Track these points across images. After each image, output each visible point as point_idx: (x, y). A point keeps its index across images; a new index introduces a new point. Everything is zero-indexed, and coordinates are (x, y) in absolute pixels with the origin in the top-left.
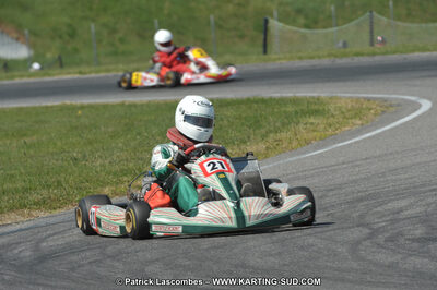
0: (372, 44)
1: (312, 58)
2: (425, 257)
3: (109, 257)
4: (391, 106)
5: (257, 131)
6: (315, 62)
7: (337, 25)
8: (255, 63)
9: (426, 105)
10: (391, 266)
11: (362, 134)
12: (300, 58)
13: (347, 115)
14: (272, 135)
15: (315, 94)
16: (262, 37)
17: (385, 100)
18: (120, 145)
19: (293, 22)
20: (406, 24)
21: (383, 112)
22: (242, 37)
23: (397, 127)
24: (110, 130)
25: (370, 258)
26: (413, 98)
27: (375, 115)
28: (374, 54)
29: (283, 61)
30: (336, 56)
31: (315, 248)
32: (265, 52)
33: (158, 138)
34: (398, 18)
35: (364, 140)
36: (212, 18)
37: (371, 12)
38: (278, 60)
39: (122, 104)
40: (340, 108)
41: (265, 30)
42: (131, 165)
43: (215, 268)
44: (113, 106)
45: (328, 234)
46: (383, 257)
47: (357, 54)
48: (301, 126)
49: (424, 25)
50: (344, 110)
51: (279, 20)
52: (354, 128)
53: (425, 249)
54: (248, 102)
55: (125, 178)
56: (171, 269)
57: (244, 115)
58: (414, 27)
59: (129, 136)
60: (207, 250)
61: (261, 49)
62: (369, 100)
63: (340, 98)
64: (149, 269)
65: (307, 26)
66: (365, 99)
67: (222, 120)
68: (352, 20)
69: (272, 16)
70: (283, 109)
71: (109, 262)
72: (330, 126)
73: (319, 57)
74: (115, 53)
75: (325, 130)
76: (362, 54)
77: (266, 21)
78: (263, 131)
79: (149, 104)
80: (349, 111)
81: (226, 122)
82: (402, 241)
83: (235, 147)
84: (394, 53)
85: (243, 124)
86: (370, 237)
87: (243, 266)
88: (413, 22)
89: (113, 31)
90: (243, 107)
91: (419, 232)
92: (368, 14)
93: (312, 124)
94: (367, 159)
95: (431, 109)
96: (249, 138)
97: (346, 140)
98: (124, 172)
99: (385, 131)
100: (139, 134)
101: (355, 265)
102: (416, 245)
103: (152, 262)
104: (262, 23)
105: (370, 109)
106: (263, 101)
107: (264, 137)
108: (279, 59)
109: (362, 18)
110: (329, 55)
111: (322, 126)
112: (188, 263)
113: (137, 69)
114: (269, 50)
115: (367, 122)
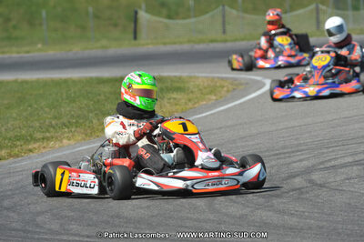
0: (224, 32)
1: (175, 43)
3: (8, 209)
4: (241, 84)
6: (177, 47)
7: (195, 16)
8: (127, 48)
10: (241, 217)
11: (216, 108)
12: (165, 44)
13: (204, 91)
15: (177, 74)
16: (133, 25)
17: (235, 79)
18: (14, 115)
19: (159, 14)
20: (253, 17)
21: (234, 89)
22: (116, 25)
23: (244, 102)
24: (6, 102)
26: (258, 78)
27: (228, 91)
28: (225, 41)
29: (150, 46)
30: (195, 42)
32: (135, 38)
33: (46, 109)
34: (245, 11)
35: (218, 112)
36: (91, 9)
37: (223, 6)
38: (145, 45)
39: (16, 81)
40: (198, 86)
41: (135, 20)
42: (24, 132)
43: (95, 218)
44: (8, 82)
46: (235, 210)
47: (212, 41)
48: (166, 100)
50: (201, 87)
51: (147, 11)
52: (210, 103)
53: (270, 204)
55: (18, 143)
56: (58, 219)
59: (21, 108)
61: (132, 36)
62: (222, 79)
63: (198, 78)
64: (39, 219)
65: (169, 17)
66: (219, 78)
67: (100, 95)
68: (207, 12)
69: (140, 8)
71: (5, 212)
72: (190, 100)
73: (181, 43)
74: (9, 38)
75: (186, 103)
76: (215, 41)
77: (136, 13)
79: (38, 81)
80: (205, 88)
81: (102, 97)
84: (243, 40)
87: (118, 216)
88: (258, 15)
89: (8, 20)
90: (117, 84)
92: (221, 8)
93: (175, 99)
94: (221, 128)
97: (202, 113)
98: (18, 138)
99: (235, 106)
100: (30, 106)
101: (212, 217)
103: (39, 214)
104: (133, 14)
105: (223, 87)
108: (148, 44)
109: (215, 11)
110: (189, 41)
111: (183, 101)
112: (72, 214)
113: (28, 52)
114: (138, 36)
115: (221, 97)
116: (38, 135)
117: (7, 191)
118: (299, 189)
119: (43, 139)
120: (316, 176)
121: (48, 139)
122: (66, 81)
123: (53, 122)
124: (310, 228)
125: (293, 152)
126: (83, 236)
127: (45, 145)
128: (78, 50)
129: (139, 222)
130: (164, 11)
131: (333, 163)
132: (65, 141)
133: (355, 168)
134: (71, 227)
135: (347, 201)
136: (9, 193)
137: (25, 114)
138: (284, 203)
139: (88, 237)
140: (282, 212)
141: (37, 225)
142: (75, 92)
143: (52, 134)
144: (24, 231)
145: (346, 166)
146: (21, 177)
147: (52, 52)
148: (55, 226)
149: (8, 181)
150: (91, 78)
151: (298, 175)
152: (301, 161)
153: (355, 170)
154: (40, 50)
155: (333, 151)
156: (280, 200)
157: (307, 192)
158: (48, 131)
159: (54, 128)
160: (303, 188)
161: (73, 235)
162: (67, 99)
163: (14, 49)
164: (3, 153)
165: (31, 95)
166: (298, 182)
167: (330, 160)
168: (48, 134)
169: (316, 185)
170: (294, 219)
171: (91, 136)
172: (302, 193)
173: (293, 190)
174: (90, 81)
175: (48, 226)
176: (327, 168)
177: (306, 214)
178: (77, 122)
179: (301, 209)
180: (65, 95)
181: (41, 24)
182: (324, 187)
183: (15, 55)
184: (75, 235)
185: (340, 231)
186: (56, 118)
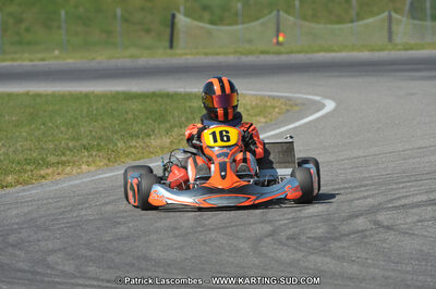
0: (277, 43)
1: (218, 54)
2: (326, 256)
3: (12, 246)
4: (296, 105)
5: (162, 126)
6: (221, 59)
7: (243, 23)
8: (161, 57)
9: (330, 105)
10: (291, 263)
12: (206, 54)
13: (251, 112)
14: (176, 129)
16: (168, 30)
17: (289, 99)
18: (24, 134)
19: (200, 19)
20: (313, 25)
21: (288, 110)
22: (148, 31)
23: (300, 126)
24: (14, 119)
25: (272, 254)
26: (317, 98)
27: (279, 113)
28: (279, 53)
29: (188, 57)
30: (242, 54)
31: (217, 243)
32: (171, 46)
33: (63, 129)
34: (304, 18)
36: (119, 12)
37: (278, 11)
38: (183, 55)
39: (27, 94)
40: (245, 105)
41: (172, 25)
42: (35, 155)
43: (117, 259)
44: (18, 95)
45: (230, 229)
46: (285, 254)
47: (262, 52)
49: (329, 26)
50: (248, 107)
51: (187, 15)
53: (326, 248)
54: (153, 95)
55: (29, 168)
56: (73, 259)
57: (149, 109)
58: (319, 27)
59: (33, 126)
60: (109, 241)
61: (167, 44)
62: (274, 98)
63: (245, 95)
64: (51, 259)
65: (212, 22)
66: (269, 96)
68: (257, 19)
69: (179, 11)
70: (188, 104)
71: (10, 250)
73: (225, 54)
74: (20, 43)
76: (267, 53)
77: (174, 16)
78: (168, 125)
79: (53, 95)
80: (253, 108)
81: (130, 116)
82: (303, 238)
83: (139, 140)
84: (300, 52)
85: (147, 118)
86: (272, 234)
87: (145, 258)
88: (318, 23)
89: (19, 21)
90: (148, 100)
91: (321, 231)
92: (275, 13)
95: (335, 110)
96: (153, 131)
98: (28, 162)
100: (44, 124)
101: (256, 261)
102: (317, 243)
103: (54, 251)
104: (169, 17)
105: (275, 107)
106: (168, 96)
107: (168, 132)
108: (186, 54)
109: (266, 18)
110: (235, 53)
112: (90, 253)
113: (43, 60)
114: (174, 44)
115: (271, 120)
116: (53, 159)
117: (13, 224)
118: (363, 231)
119: (58, 163)
120: (382, 217)
121: (63, 163)
122: (87, 96)
123: (70, 145)
124: (374, 278)
125: (356, 187)
126: (102, 280)
127: (60, 171)
128: (102, 58)
129: (169, 265)
130: (207, 16)
131: (403, 202)
132: (84, 167)
133: (429, 208)
134: (89, 269)
135: (418, 247)
136: (16, 226)
137: (37, 133)
138: (344, 247)
139: (108, 281)
140: (341, 258)
141: (48, 266)
142: (97, 109)
143: (68, 158)
144: (32, 273)
145: (419, 206)
146: (30, 208)
147: (71, 61)
148: (69, 267)
149: (14, 212)
150: (118, 93)
151: (362, 215)
152: (365, 198)
153: (429, 211)
154: (57, 58)
155: (403, 188)
156: (338, 244)
157: (372, 236)
158: (64, 154)
159: (71, 151)
160: (366, 230)
161: (90, 278)
162: (88, 116)
163: (26, 55)
164: (10, 179)
165: (45, 111)
166: (361, 223)
167: (399, 198)
168: (64, 158)
169: (383, 227)
170: (355, 267)
171: (116, 161)
172: (366, 236)
173: (354, 233)
174: (116, 96)
175: (60, 267)
176: (396, 208)
177: (370, 261)
178: (99, 145)
179: (364, 255)
180: (85, 111)
181: (59, 27)
182: (392, 229)
183: (26, 63)
184: (94, 279)
185: (409, 283)
186: (73, 139)
